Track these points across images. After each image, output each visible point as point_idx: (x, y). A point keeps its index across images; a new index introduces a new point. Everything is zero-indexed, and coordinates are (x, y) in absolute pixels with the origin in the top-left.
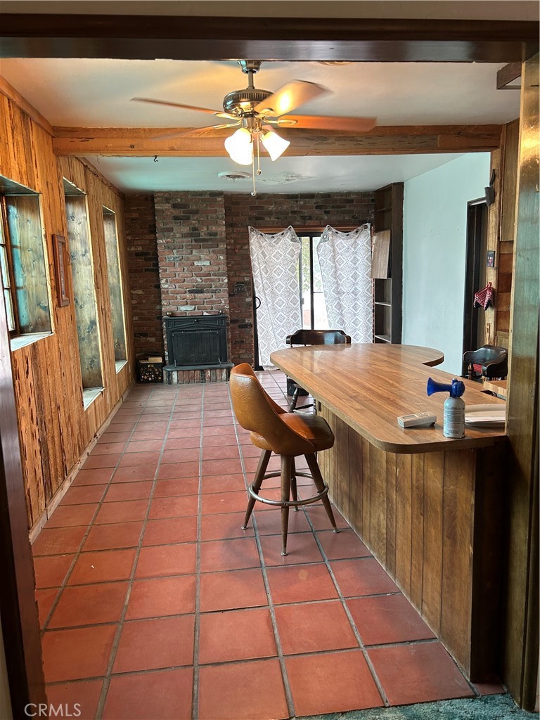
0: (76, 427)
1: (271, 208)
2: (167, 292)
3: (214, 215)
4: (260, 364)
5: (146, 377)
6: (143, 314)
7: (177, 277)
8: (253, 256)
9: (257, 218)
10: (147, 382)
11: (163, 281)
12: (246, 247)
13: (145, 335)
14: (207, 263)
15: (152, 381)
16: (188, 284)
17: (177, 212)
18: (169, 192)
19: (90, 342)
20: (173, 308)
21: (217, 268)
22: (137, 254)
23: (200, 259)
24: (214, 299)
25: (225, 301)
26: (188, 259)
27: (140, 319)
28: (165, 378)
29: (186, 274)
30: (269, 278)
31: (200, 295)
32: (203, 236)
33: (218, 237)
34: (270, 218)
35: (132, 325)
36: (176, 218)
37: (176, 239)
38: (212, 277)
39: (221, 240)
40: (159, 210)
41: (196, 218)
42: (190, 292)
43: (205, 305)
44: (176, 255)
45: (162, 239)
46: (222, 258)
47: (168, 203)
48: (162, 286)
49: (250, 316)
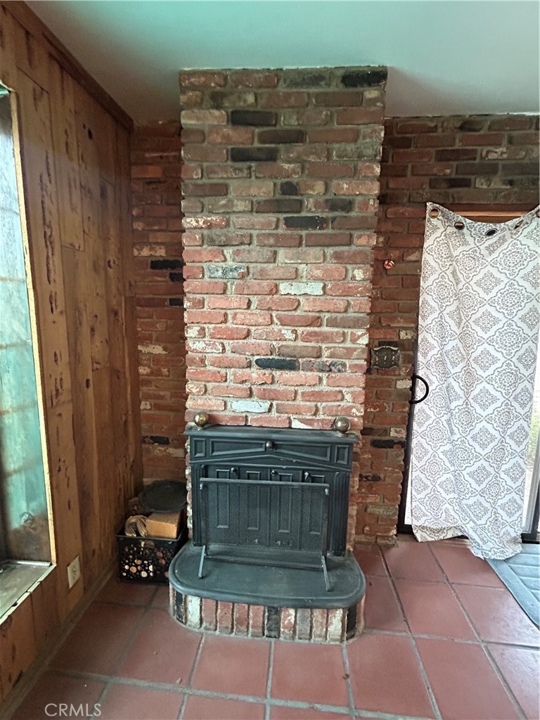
1: (497, 153)
2: (202, 361)
3: (350, 147)
4: (407, 521)
5: (134, 570)
6: (162, 397)
7: (229, 324)
8: (426, 279)
9: (453, 183)
10: (136, 580)
11: (191, 332)
12: (412, 258)
14: (316, 289)
16: (259, 344)
17: (242, 137)
18: (223, 75)
20: (212, 404)
21: (341, 304)
22: (155, 264)
23: (296, 276)
24: (324, 387)
25: (354, 394)
26: (262, 275)
27: (157, 407)
29: (256, 315)
31: (288, 375)
32: (310, 208)
33: (353, 214)
34: (489, 181)
36: (239, 156)
37: (233, 218)
38: (325, 329)
39: (362, 225)
40: (192, 131)
41: (299, 148)
42: (262, 364)
43: (299, 402)
44: (230, 263)
45: (194, 214)
46: (359, 274)
47: (218, 107)
48: (190, 343)
49: (399, 421)
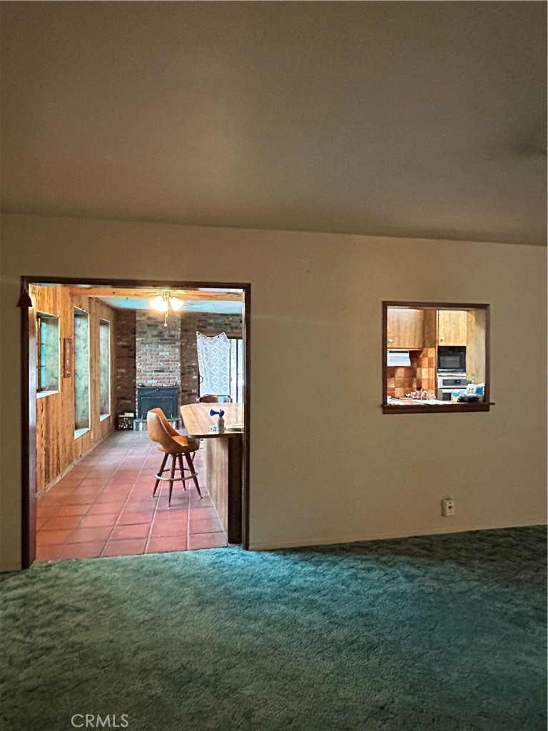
0: (68, 448)
1: (212, 321)
2: (140, 371)
3: (174, 325)
5: (122, 426)
7: (147, 362)
9: (202, 327)
10: (123, 429)
11: (138, 364)
12: (194, 345)
13: (124, 398)
14: (168, 354)
15: (126, 429)
16: (155, 367)
17: (150, 322)
18: (146, 310)
19: (83, 400)
20: (143, 381)
21: (174, 357)
22: (123, 347)
23: (163, 351)
24: (171, 376)
26: (155, 351)
27: (122, 388)
28: (134, 427)
29: (154, 360)
30: (209, 364)
31: (162, 373)
32: (166, 337)
33: (175, 338)
34: (210, 327)
35: (114, 392)
36: (148, 326)
37: (148, 338)
38: (170, 362)
39: (177, 340)
40: (138, 321)
41: (162, 326)
42: (156, 371)
43: (165, 380)
44: (147, 348)
45: (139, 338)
46: (177, 350)
47: (145, 316)
48: (137, 367)
49: (195, 388)
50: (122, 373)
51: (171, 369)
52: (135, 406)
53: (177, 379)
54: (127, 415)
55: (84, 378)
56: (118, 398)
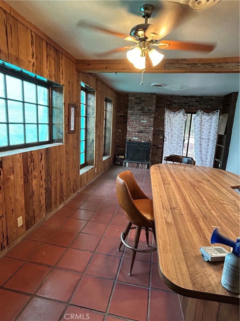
1: (176, 101)
2: (129, 131)
3: (151, 103)
5: (117, 163)
6: (120, 139)
7: (133, 126)
8: (165, 120)
9: (169, 105)
10: (117, 165)
11: (128, 127)
12: (163, 116)
13: (120, 147)
14: (146, 121)
15: (119, 165)
16: (138, 129)
17: (136, 101)
19: (91, 148)
20: (130, 138)
21: (149, 124)
22: (121, 116)
23: (143, 120)
24: (147, 136)
26: (139, 119)
28: (124, 164)
29: (137, 125)
30: (171, 130)
31: (141, 134)
32: (146, 110)
33: (151, 111)
34: (175, 105)
35: (115, 143)
36: (136, 103)
37: (135, 111)
38: (147, 127)
39: (153, 113)
40: (130, 100)
41: (144, 103)
42: (138, 132)
43: (143, 138)
44: (134, 117)
45: (130, 111)
46: (152, 120)
47: (134, 97)
48: (128, 129)
49: (161, 144)
50: (119, 132)
51: (147, 132)
52: (125, 152)
53: (151, 138)
54: (120, 157)
55: (91, 134)
56: (116, 147)
